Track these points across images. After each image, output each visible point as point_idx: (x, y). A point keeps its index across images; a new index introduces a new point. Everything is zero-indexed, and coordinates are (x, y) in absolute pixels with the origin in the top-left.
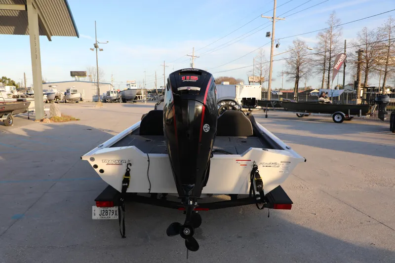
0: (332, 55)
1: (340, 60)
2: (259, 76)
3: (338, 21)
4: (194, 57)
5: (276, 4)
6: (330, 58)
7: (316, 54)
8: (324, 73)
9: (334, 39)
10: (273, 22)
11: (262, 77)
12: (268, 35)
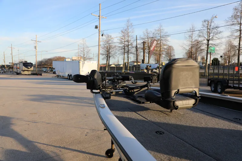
0: (129, 44)
1: (154, 44)
4: (37, 42)
7: (119, 43)
8: (124, 54)
9: (130, 34)
10: (99, 19)
11: (85, 57)
12: (96, 27)
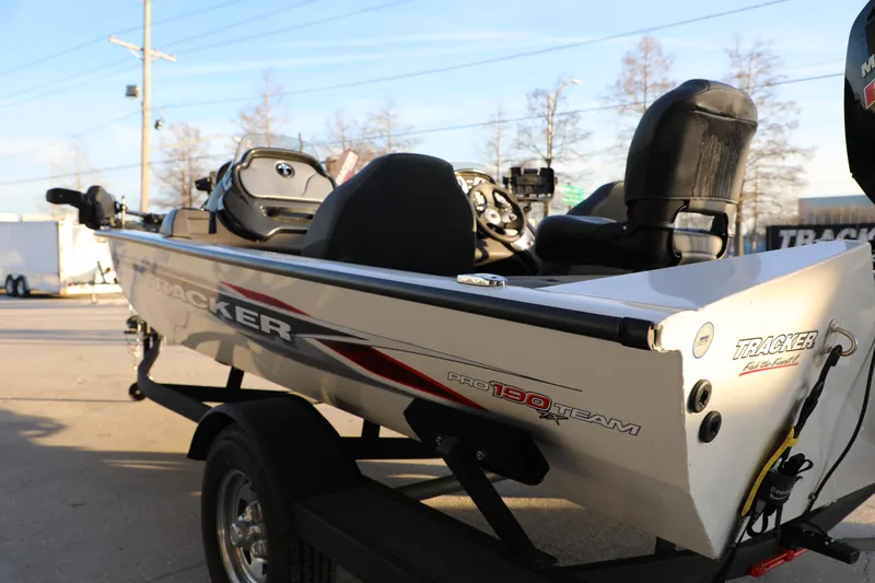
9: (273, 126)
10: (143, 60)
12: (131, 92)
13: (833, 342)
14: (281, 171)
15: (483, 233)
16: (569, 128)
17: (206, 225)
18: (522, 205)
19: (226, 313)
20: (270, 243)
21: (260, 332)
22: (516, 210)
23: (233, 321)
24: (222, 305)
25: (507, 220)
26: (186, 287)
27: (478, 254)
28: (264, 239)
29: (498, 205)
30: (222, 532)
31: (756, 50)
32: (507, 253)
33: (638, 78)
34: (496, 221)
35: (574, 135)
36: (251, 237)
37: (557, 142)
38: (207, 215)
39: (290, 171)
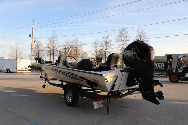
1: (70, 50)
2: (16, 56)
3: (56, 35)
5: (34, 22)
6: (54, 49)
7: (47, 48)
9: (55, 42)
10: (33, 30)
12: (30, 36)
13: (117, 76)
14: (70, 59)
15: (93, 66)
16: (110, 43)
17: (62, 65)
18: (98, 62)
19: (66, 75)
20: (69, 67)
21: (70, 77)
22: (97, 63)
23: (67, 75)
24: (65, 74)
25: (96, 64)
26: (60, 72)
27: (93, 68)
28: (69, 66)
29: (95, 62)
30: (66, 96)
31: (142, 31)
32: (96, 68)
33: (122, 35)
34: (95, 64)
35: (111, 45)
36: (67, 66)
37: (107, 46)
38: (62, 64)
39: (71, 59)
